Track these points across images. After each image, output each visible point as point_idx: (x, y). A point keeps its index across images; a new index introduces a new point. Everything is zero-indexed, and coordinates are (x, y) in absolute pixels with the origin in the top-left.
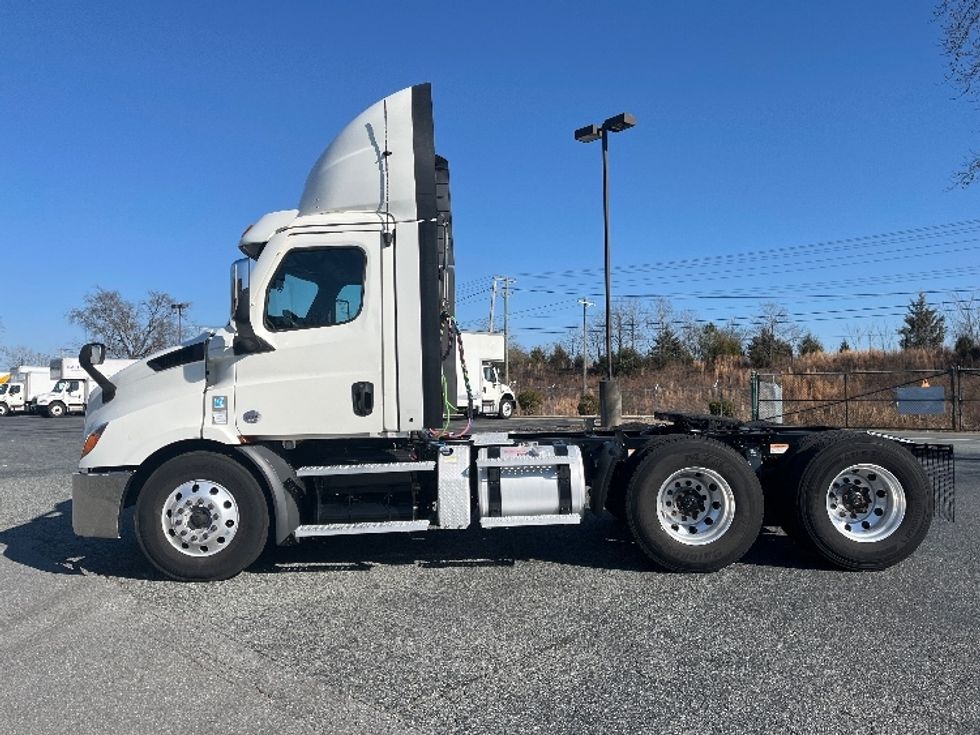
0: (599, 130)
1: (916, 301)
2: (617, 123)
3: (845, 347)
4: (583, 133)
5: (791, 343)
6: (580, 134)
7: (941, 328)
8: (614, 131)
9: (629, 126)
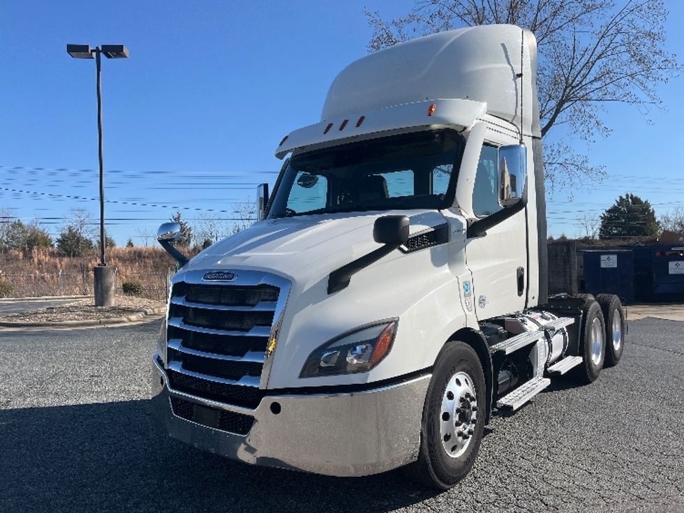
0: (92, 51)
1: (176, 216)
2: (114, 51)
3: (130, 244)
4: (76, 50)
5: (92, 240)
6: (72, 49)
7: (189, 235)
8: (109, 57)
9: (124, 56)
